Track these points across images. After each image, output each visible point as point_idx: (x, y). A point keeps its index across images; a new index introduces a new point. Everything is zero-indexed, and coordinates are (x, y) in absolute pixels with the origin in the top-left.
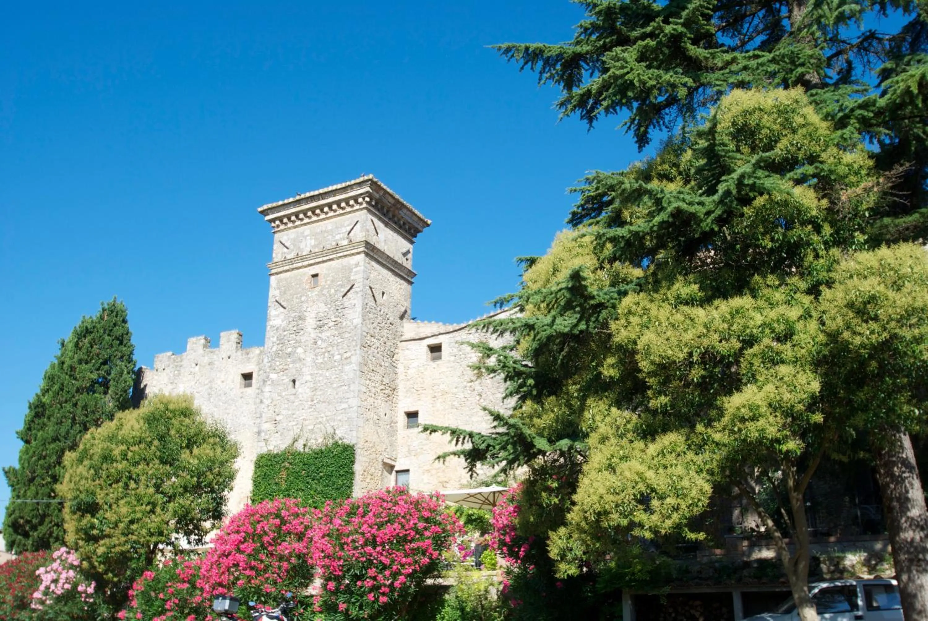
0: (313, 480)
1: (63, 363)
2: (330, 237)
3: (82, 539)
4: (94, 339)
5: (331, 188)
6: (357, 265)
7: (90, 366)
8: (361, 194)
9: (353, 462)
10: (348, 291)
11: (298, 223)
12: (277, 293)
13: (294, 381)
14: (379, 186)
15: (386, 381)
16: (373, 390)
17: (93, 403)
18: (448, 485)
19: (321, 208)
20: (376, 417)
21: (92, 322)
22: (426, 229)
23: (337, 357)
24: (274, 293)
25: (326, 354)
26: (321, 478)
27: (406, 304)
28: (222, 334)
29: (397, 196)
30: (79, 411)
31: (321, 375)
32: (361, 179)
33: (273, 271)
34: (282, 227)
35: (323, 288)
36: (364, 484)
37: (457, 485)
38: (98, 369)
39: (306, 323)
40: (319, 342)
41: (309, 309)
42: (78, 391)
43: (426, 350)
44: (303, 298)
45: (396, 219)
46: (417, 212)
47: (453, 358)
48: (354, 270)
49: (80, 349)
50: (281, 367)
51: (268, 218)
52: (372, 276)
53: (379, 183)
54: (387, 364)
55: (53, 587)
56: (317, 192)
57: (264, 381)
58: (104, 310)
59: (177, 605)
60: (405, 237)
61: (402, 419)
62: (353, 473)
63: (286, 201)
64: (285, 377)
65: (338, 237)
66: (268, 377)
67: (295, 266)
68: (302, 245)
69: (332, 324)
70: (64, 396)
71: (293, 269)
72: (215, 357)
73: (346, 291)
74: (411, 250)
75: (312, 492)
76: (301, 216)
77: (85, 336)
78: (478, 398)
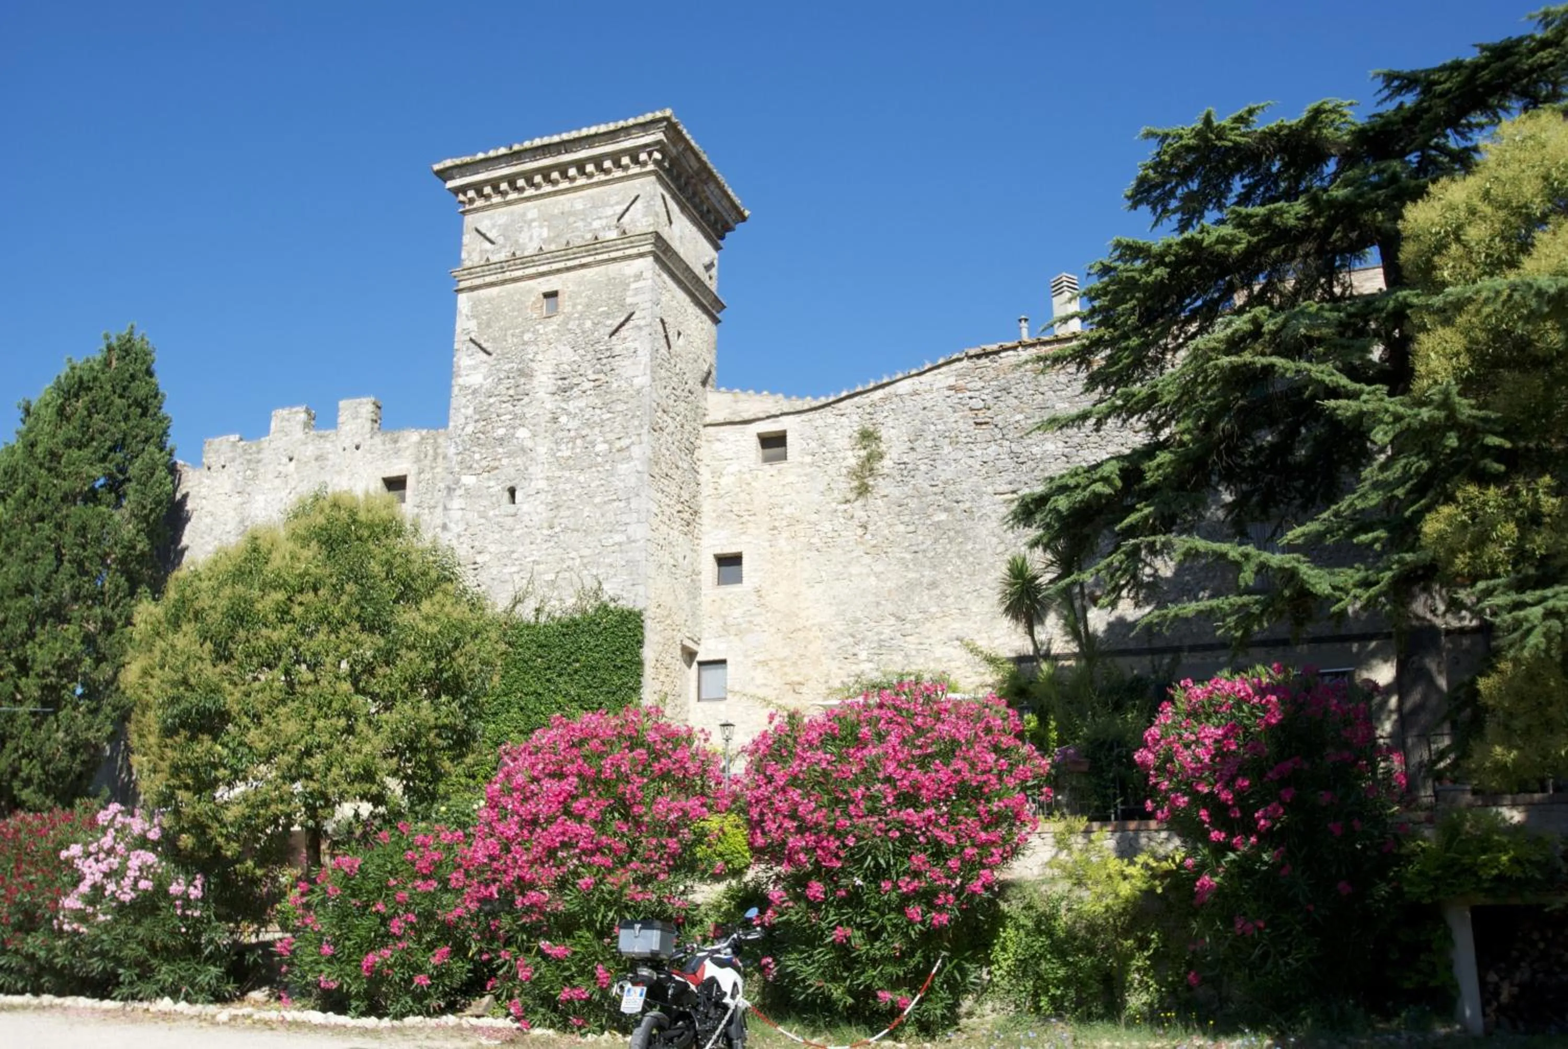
0: (560, 675)
1: (33, 445)
2: (580, 224)
3: (187, 787)
4: (93, 402)
5: (585, 132)
6: (639, 277)
7: (86, 452)
8: (646, 146)
9: (640, 643)
10: (622, 325)
11: (513, 196)
12: (472, 325)
13: (512, 492)
14: (679, 133)
15: (685, 496)
16: (668, 511)
17: (95, 523)
18: (804, 689)
19: (563, 169)
20: (672, 562)
21: (92, 368)
22: (740, 227)
23: (601, 447)
24: (465, 324)
25: (579, 442)
26: (576, 672)
27: (709, 359)
28: (342, 404)
29: (705, 157)
30: (68, 538)
31: (568, 480)
32: (649, 117)
33: (462, 285)
34: (480, 203)
35: (569, 318)
36: (658, 687)
37: (823, 690)
38: (103, 459)
39: (535, 382)
40: (563, 419)
41: (539, 357)
42: (64, 499)
43: (755, 443)
44: (526, 337)
45: (697, 200)
46: (730, 191)
47: (808, 459)
48: (633, 286)
49: (68, 419)
50: (484, 463)
51: (451, 184)
52: (663, 299)
53: (680, 127)
54: (686, 466)
55: (111, 887)
56: (556, 139)
57: (450, 490)
58: (110, 349)
59: (413, 926)
60: (708, 237)
61: (709, 568)
62: (640, 664)
63: (492, 153)
64: (492, 483)
65: (596, 224)
66: (457, 481)
67: (508, 275)
68: (523, 238)
69: (587, 385)
70: (36, 506)
71: (504, 282)
72: (328, 445)
73: (616, 323)
74: (716, 262)
75: (559, 699)
76: (521, 183)
77: (77, 396)
78: (860, 531)
